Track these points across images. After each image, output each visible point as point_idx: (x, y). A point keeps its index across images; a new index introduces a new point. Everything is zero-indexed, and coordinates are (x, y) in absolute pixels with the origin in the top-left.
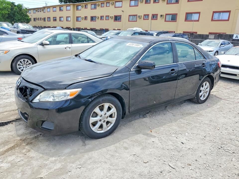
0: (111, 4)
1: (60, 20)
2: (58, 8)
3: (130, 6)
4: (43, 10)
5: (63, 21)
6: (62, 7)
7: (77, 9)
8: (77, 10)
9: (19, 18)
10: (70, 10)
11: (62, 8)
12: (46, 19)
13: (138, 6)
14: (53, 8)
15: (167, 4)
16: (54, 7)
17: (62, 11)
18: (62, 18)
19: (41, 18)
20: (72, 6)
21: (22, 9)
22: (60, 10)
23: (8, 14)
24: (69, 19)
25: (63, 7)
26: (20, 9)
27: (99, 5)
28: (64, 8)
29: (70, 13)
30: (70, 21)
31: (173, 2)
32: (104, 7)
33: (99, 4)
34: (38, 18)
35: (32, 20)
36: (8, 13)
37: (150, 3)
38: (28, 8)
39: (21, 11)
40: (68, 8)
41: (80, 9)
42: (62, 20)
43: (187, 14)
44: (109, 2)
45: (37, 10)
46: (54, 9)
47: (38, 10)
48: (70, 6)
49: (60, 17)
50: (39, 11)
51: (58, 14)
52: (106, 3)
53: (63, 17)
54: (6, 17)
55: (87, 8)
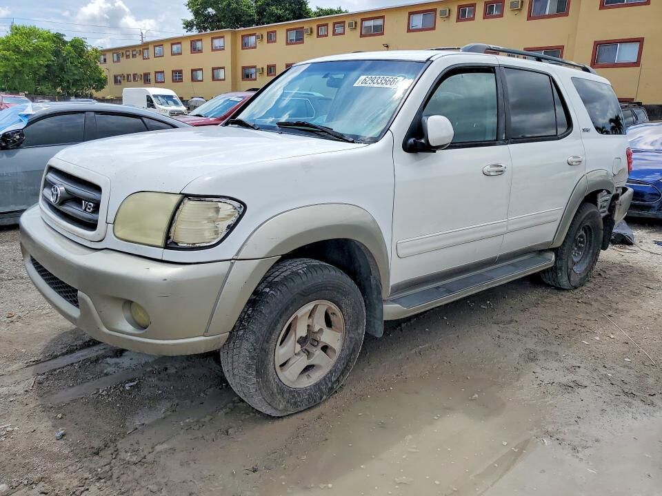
0: (350, 25)
1: (194, 79)
2: (186, 46)
3: (409, 30)
4: (141, 53)
5: (202, 81)
6: (198, 40)
7: (245, 46)
8: (242, 49)
9: (76, 77)
10: (223, 49)
11: (199, 44)
12: (152, 77)
13: (433, 29)
14: (172, 44)
15: (530, 18)
16: (176, 41)
17: (200, 51)
18: (200, 73)
19: (134, 75)
20: (228, 38)
21: (83, 50)
22: (194, 50)
23: (47, 66)
24: (221, 74)
25: (201, 40)
26: (80, 52)
27: (311, 32)
28: (205, 44)
29: (224, 59)
30: (224, 80)
31: (547, 13)
32: (327, 36)
33: (311, 29)
34: (128, 75)
35: (111, 80)
36: (46, 63)
37: (473, 19)
38: (99, 49)
39: (82, 57)
40: (218, 43)
41: (253, 45)
42: (200, 78)
43: (598, 44)
44: (344, 22)
45: (124, 52)
46: (175, 47)
47: (128, 53)
48: (223, 37)
49: (192, 71)
50: (129, 55)
51: (187, 62)
52: (334, 24)
53: (201, 69)
54: (41, 74)
55: (275, 42)
